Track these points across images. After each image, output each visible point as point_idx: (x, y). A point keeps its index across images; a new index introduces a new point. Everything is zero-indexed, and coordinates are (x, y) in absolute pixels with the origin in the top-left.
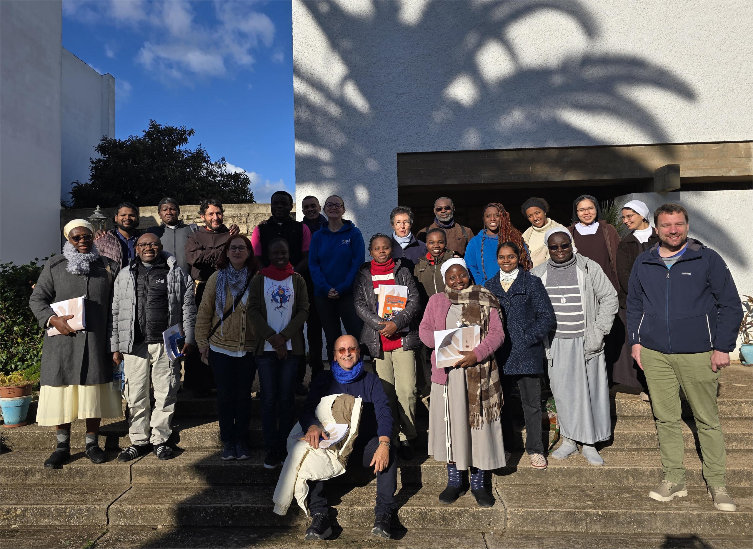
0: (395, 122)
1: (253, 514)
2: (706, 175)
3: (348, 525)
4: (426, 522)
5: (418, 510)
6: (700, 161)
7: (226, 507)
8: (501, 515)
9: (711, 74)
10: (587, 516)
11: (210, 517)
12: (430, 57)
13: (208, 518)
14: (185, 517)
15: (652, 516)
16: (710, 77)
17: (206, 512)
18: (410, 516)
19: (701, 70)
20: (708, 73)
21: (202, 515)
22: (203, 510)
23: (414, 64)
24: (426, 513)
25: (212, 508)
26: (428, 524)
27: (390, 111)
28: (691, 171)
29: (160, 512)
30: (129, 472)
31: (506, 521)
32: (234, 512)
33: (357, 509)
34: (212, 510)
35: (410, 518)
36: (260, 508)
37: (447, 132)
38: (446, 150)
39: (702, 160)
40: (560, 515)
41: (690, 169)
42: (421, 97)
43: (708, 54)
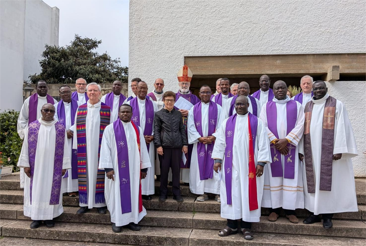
0: (184, 39)
1: (68, 235)
2: (357, 72)
3: (112, 242)
4: (150, 243)
5: (147, 237)
6: (355, 64)
7: (55, 230)
8: (186, 240)
9: (363, 14)
10: (229, 243)
11: (48, 235)
12: (204, 3)
13: (47, 235)
14: (36, 234)
15: (261, 244)
16: (362, 16)
17: (46, 233)
18: (143, 239)
19: (357, 12)
20: (361, 14)
21: (44, 234)
22: (45, 231)
23: (195, 7)
24: (150, 238)
25: (49, 230)
26: (151, 243)
27: (181, 33)
28: (349, 70)
29: (25, 231)
30: (16, 214)
31: (189, 243)
32: (59, 233)
33: (117, 235)
34: (49, 232)
35: (142, 240)
36: (71, 232)
37: (212, 45)
38: (211, 56)
39: (356, 63)
40: (215, 242)
41: (348, 69)
42: (198, 25)
43: (361, 3)
